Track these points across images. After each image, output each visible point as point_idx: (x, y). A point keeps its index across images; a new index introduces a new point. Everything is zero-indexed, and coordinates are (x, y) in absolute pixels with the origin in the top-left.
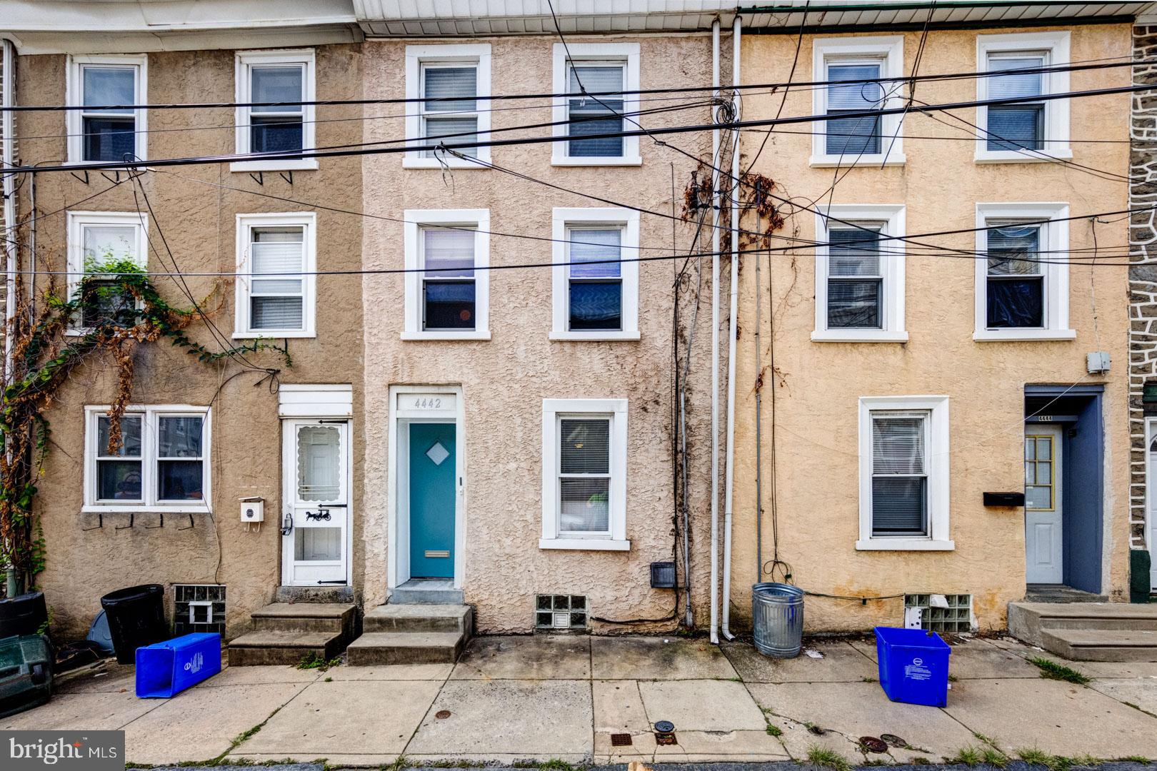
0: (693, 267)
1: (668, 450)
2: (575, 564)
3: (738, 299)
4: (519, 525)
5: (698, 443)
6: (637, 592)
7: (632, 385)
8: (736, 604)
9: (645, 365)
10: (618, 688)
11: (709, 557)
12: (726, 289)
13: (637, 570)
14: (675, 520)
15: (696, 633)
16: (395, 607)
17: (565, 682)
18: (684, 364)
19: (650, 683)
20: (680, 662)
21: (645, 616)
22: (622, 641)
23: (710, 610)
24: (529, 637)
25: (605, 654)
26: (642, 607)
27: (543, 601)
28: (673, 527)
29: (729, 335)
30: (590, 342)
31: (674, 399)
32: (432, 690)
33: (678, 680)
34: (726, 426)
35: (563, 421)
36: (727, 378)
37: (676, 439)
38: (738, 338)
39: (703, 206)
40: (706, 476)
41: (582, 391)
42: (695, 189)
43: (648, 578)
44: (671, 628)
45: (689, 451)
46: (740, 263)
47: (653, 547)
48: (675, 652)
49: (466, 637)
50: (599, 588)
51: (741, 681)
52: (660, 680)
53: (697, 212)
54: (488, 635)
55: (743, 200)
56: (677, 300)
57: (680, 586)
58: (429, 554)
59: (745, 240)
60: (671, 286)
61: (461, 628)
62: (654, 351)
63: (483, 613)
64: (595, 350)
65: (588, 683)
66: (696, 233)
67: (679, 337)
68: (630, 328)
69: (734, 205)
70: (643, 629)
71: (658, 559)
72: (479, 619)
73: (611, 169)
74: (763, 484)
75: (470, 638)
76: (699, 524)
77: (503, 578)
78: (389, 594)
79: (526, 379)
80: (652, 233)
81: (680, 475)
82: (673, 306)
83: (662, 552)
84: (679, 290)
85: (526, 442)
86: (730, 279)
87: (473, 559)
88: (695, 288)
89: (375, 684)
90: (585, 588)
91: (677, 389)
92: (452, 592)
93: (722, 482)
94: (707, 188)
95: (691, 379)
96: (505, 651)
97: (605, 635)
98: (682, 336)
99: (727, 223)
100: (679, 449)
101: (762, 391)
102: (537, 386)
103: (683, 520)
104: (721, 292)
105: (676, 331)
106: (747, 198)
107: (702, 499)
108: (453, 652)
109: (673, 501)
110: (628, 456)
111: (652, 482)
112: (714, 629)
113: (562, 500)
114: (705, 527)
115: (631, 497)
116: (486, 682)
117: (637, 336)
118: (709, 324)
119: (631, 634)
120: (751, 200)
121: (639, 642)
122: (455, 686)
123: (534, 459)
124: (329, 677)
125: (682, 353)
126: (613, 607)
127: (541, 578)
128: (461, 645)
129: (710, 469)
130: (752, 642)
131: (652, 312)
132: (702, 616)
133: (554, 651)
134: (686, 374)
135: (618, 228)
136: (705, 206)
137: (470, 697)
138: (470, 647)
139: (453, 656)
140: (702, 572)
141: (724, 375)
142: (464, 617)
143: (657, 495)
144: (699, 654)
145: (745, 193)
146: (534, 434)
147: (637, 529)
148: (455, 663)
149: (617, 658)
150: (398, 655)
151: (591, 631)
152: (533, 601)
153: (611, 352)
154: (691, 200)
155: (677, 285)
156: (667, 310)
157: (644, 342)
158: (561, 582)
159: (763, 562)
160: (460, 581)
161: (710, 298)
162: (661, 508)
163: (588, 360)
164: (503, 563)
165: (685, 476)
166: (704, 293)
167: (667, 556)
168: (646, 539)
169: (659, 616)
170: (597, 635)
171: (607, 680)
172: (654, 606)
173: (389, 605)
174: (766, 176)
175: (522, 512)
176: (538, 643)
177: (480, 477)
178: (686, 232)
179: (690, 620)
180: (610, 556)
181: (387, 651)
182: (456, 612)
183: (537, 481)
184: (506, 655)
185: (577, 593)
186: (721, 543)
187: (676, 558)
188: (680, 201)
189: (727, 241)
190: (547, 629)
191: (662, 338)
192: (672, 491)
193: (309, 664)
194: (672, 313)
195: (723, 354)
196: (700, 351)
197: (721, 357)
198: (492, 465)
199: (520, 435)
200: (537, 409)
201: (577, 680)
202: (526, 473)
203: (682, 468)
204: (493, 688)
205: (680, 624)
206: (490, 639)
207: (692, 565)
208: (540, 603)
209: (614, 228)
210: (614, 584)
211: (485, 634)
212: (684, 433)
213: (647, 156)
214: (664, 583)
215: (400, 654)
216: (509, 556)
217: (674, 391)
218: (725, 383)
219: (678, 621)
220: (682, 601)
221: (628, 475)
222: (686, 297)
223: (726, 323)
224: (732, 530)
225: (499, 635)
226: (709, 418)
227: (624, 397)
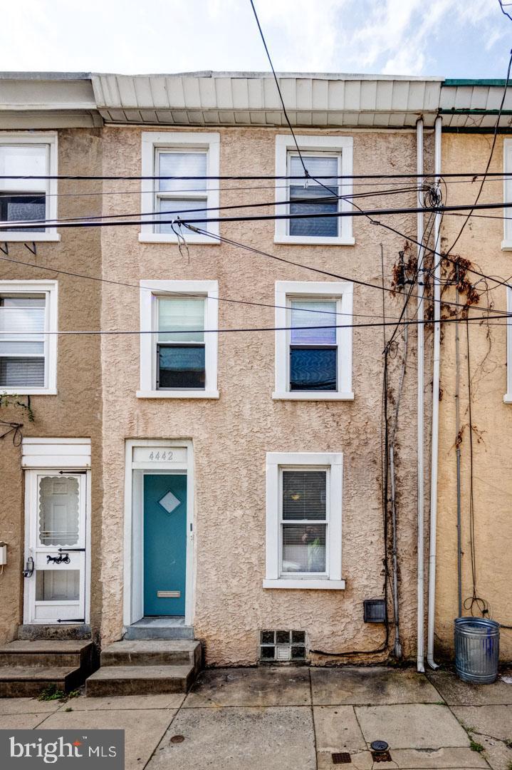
0: (400, 336)
1: (379, 499)
2: (296, 601)
3: (440, 365)
4: (245, 567)
5: (406, 493)
6: (351, 627)
7: (347, 440)
8: (440, 637)
9: (359, 422)
10: (336, 713)
11: (415, 595)
12: (430, 356)
13: (351, 607)
14: (385, 562)
15: (404, 663)
16: (131, 643)
17: (288, 708)
18: (393, 422)
19: (365, 708)
20: (392, 689)
21: (358, 648)
22: (339, 672)
23: (416, 642)
24: (254, 669)
25: (324, 684)
26: (356, 641)
27: (267, 636)
28: (383, 568)
29: (432, 397)
30: (309, 401)
31: (384, 453)
32: (165, 718)
33: (390, 705)
34: (430, 478)
35: (284, 472)
36: (431, 435)
37: (386, 489)
38: (440, 399)
39: (409, 282)
40: (412, 522)
41: (302, 445)
42: (402, 267)
43: (361, 615)
44: (382, 659)
45: (397, 500)
46: (442, 333)
47: (366, 586)
48: (387, 680)
49: (196, 671)
50: (317, 624)
51: (445, 704)
52: (374, 705)
53: (404, 288)
54: (216, 668)
55: (443, 278)
56: (386, 365)
57: (390, 621)
58: (161, 594)
59: (446, 313)
60: (381, 353)
61: (192, 661)
62: (365, 411)
63: (211, 648)
64: (314, 409)
65: (309, 709)
66: (403, 306)
67: (388, 398)
68: (345, 390)
69: (436, 282)
70: (357, 660)
71: (370, 597)
72: (208, 653)
73: (328, 248)
74: (463, 529)
75: (199, 671)
76: (407, 566)
77: (230, 615)
78: (124, 631)
79: (251, 434)
80: (364, 304)
81: (390, 521)
82: (383, 371)
83: (374, 590)
84: (388, 357)
85: (251, 492)
86: (433, 347)
87: (202, 597)
88: (402, 354)
89: (113, 713)
90: (304, 623)
91: (386, 445)
92: (183, 629)
93: (426, 527)
94: (413, 266)
95: (399, 435)
96: (233, 681)
97: (323, 667)
98: (391, 397)
99: (429, 297)
100: (389, 498)
101: (461, 447)
102: (262, 440)
103: (393, 562)
104: (425, 358)
105: (386, 393)
106: (447, 276)
107: (409, 542)
108: (185, 683)
109: (384, 545)
110: (343, 504)
111: (364, 527)
112: (420, 659)
113: (284, 544)
114: (412, 568)
115: (346, 541)
116: (216, 710)
117: (351, 397)
118: (415, 386)
119: (346, 665)
120: (451, 278)
121: (353, 672)
122: (188, 714)
123: (258, 507)
124: (69, 707)
125: (391, 413)
126: (330, 640)
127: (265, 615)
128: (192, 677)
129: (416, 516)
130: (454, 670)
131: (365, 376)
132: (410, 647)
133: (277, 681)
134: (394, 431)
135: (334, 300)
136: (412, 283)
137: (202, 723)
138: (201, 678)
139: (185, 686)
140: (409, 608)
141: (429, 432)
142: (195, 651)
143: (370, 539)
144: (407, 681)
145: (446, 272)
146: (259, 484)
147: (351, 569)
148: (187, 693)
149: (333, 687)
150: (134, 687)
151: (310, 662)
152: (257, 636)
153: (328, 411)
154: (398, 276)
155: (386, 352)
156: (378, 374)
157: (356, 402)
158: (283, 618)
159: (463, 599)
160: (190, 619)
161: (416, 364)
162: (372, 551)
163: (307, 418)
164: (230, 602)
165: (394, 522)
166: (411, 359)
167: (377, 593)
168: (360, 580)
169: (371, 648)
170: (315, 666)
171: (326, 706)
172: (366, 639)
173: (124, 641)
174: (464, 257)
175: (247, 555)
176: (263, 674)
177: (209, 523)
178: (394, 306)
179: (399, 652)
180: (328, 594)
181: (123, 682)
182: (187, 646)
183: (261, 526)
184: (233, 685)
185: (298, 628)
186: (427, 583)
187: (386, 595)
188: (389, 278)
189: (430, 312)
190: (270, 662)
191: (373, 399)
192: (383, 536)
193: (50, 696)
194: (382, 376)
195: (428, 414)
196: (407, 411)
197: (425, 416)
198: (220, 512)
199: (246, 484)
200: (262, 462)
201: (299, 706)
202: (251, 519)
203: (391, 515)
204: (223, 715)
205: (390, 656)
206: (218, 671)
207: (400, 602)
208: (264, 637)
209: (331, 300)
210: (331, 620)
211: (213, 667)
212: (393, 483)
213: (359, 237)
214: (375, 619)
215: (136, 685)
216: (235, 595)
217: (384, 447)
218: (429, 440)
219: (388, 652)
220: (392, 634)
221: (343, 521)
222: (394, 362)
223: (430, 386)
224: (436, 571)
225: (226, 668)
226: (415, 470)
227: (339, 451)
